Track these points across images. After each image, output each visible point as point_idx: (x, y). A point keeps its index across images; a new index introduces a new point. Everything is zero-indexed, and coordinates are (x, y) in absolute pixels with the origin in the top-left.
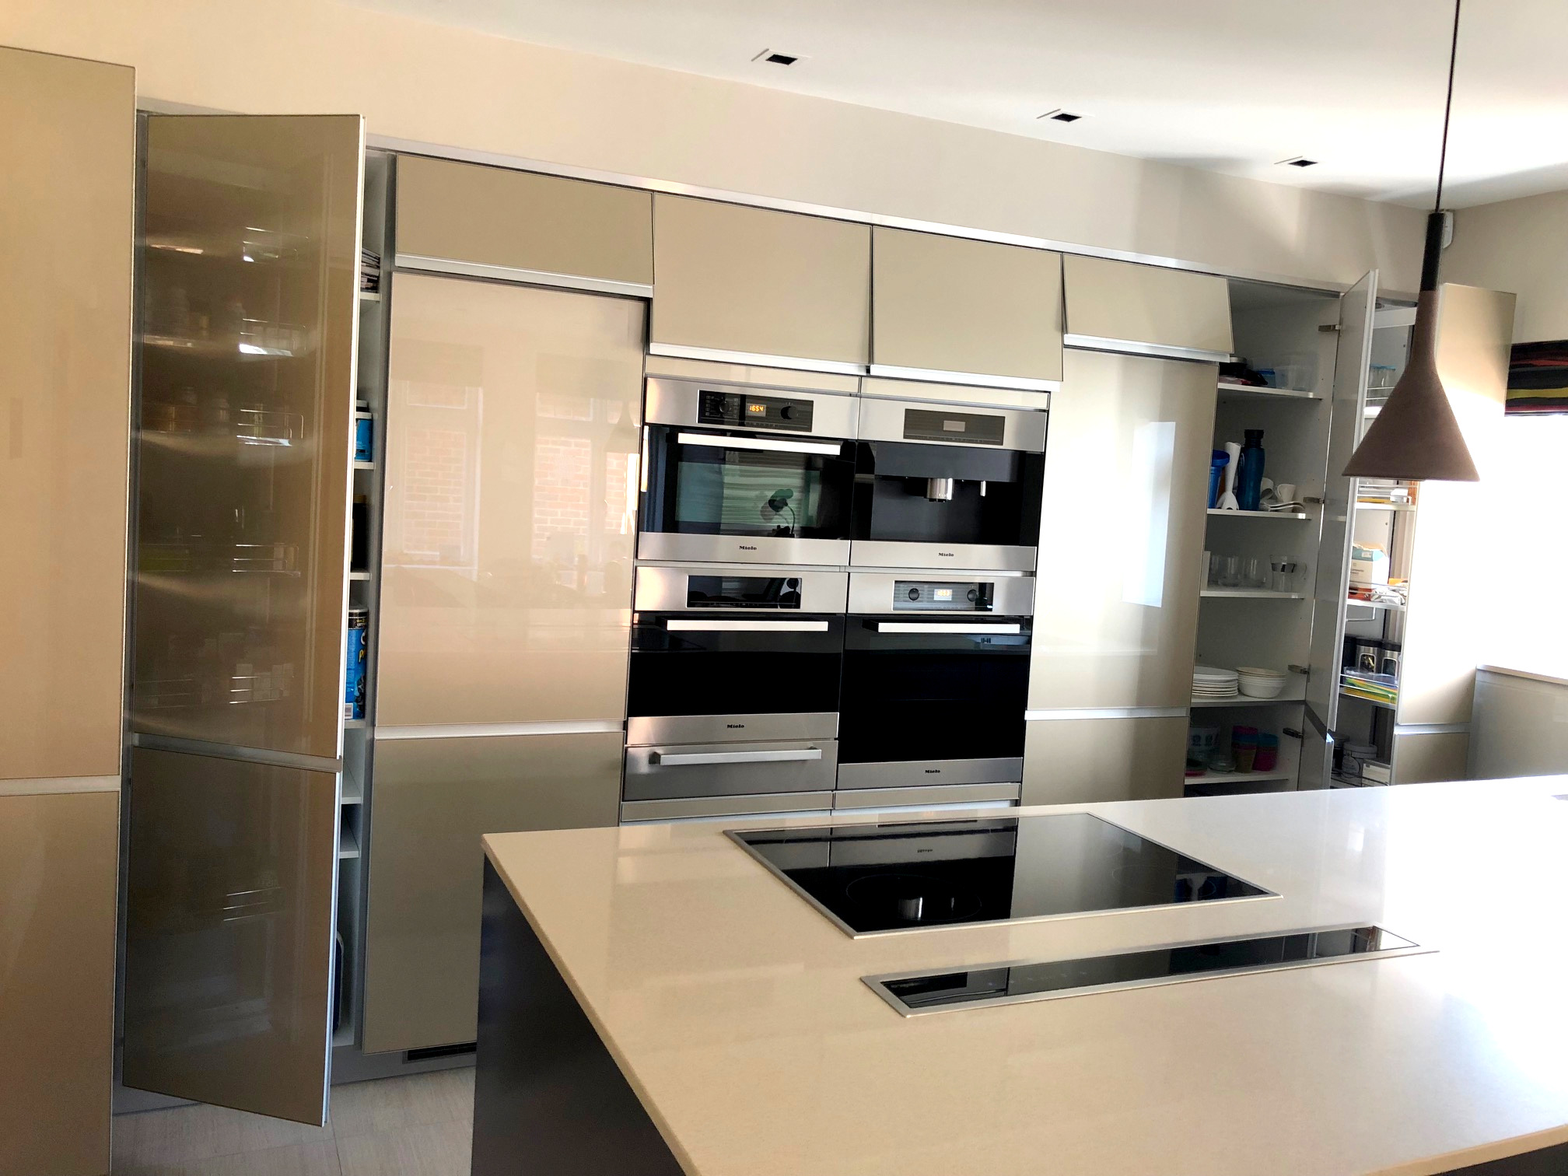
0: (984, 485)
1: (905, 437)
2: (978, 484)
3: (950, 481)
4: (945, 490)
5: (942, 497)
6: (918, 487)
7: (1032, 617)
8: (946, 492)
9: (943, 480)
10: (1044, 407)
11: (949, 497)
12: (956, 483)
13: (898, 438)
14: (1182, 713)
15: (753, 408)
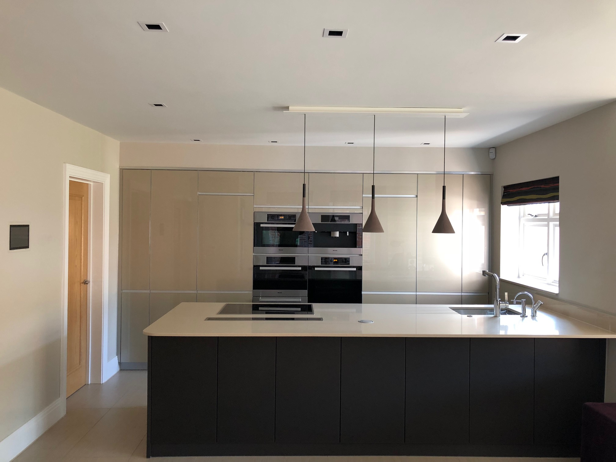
2: (346, 232)
3: (338, 232)
4: (337, 234)
5: (336, 236)
6: (327, 234)
7: (362, 266)
9: (337, 232)
10: (362, 212)
11: (338, 236)
12: (340, 232)
14: (415, 293)
15: (281, 217)
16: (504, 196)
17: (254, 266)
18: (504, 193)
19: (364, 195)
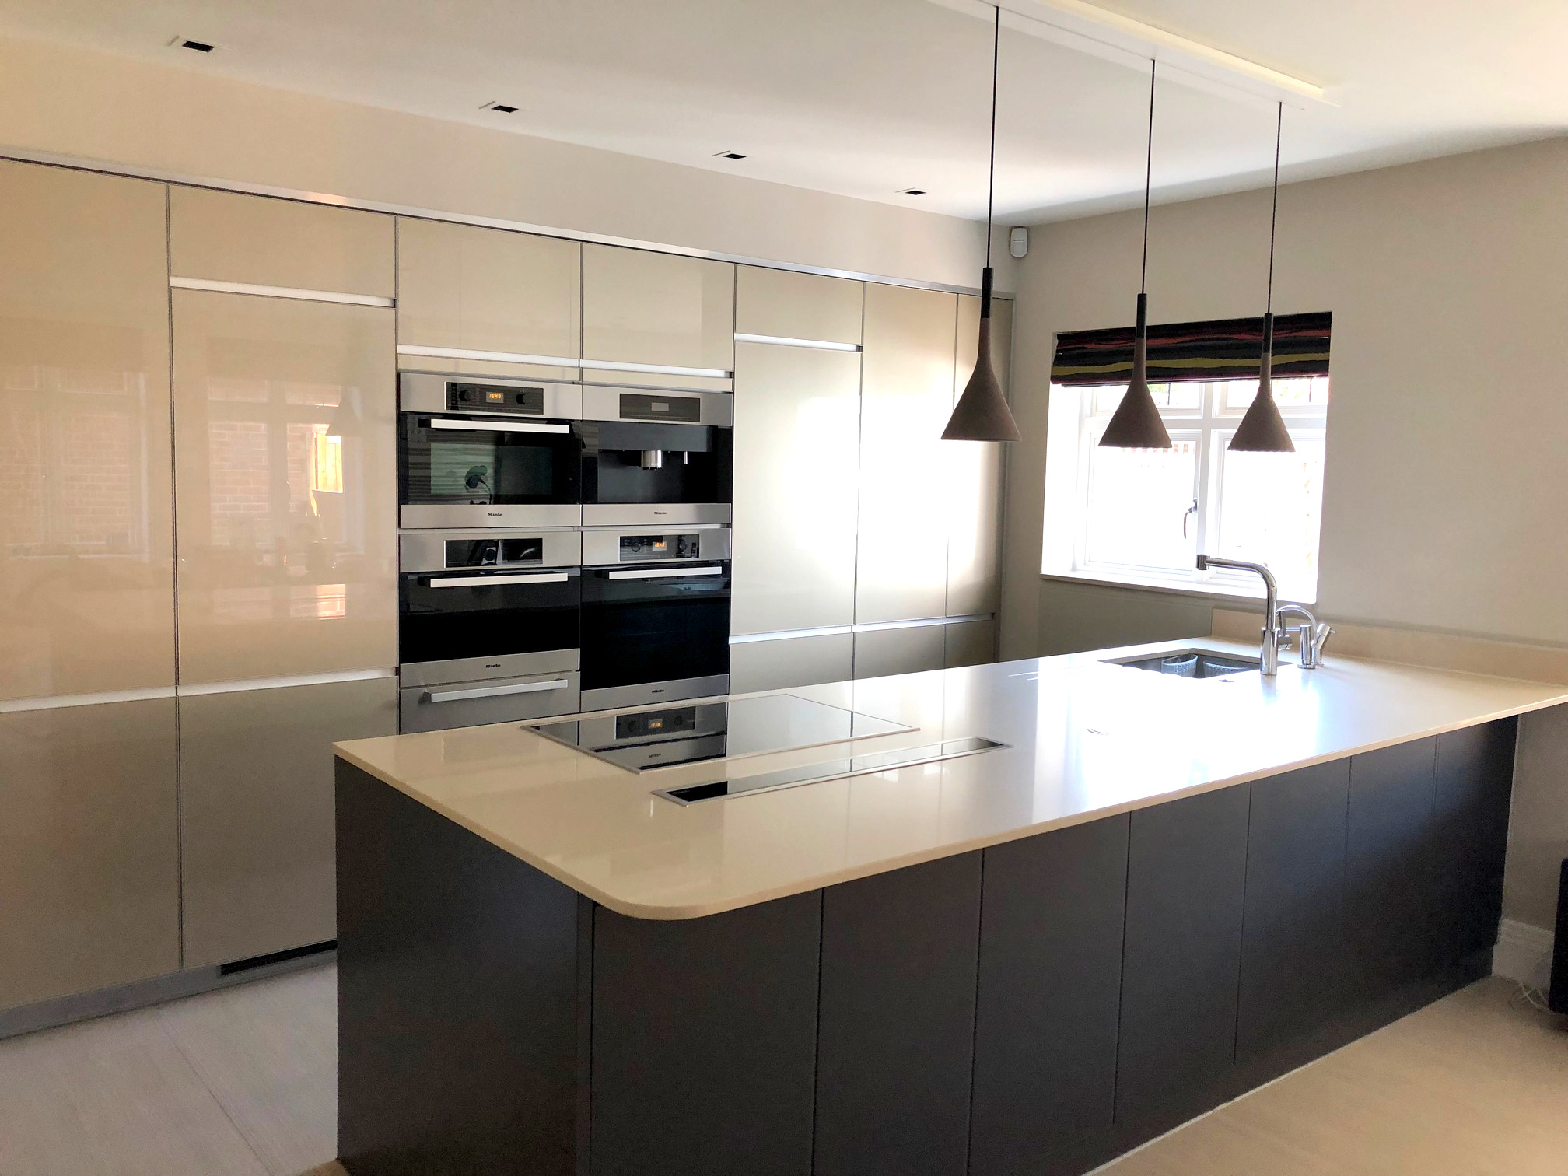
0: (686, 455)
1: (621, 417)
2: (682, 453)
3: (660, 452)
4: (656, 460)
5: (653, 466)
6: (632, 458)
7: (731, 560)
8: (656, 462)
9: (653, 452)
10: (730, 390)
11: (659, 465)
12: (664, 454)
13: (615, 418)
14: (847, 630)
15: (492, 396)
16: (1059, 361)
17: (403, 578)
18: (1058, 351)
19: (737, 336)
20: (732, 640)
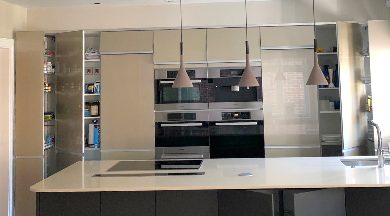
1: (221, 76)
2: (246, 87)
7: (263, 120)
8: (237, 89)
10: (260, 65)
12: (240, 88)
13: (219, 77)
17: (156, 123)
19: (262, 48)
20: (265, 147)
